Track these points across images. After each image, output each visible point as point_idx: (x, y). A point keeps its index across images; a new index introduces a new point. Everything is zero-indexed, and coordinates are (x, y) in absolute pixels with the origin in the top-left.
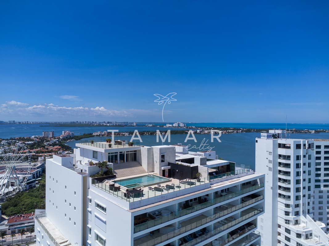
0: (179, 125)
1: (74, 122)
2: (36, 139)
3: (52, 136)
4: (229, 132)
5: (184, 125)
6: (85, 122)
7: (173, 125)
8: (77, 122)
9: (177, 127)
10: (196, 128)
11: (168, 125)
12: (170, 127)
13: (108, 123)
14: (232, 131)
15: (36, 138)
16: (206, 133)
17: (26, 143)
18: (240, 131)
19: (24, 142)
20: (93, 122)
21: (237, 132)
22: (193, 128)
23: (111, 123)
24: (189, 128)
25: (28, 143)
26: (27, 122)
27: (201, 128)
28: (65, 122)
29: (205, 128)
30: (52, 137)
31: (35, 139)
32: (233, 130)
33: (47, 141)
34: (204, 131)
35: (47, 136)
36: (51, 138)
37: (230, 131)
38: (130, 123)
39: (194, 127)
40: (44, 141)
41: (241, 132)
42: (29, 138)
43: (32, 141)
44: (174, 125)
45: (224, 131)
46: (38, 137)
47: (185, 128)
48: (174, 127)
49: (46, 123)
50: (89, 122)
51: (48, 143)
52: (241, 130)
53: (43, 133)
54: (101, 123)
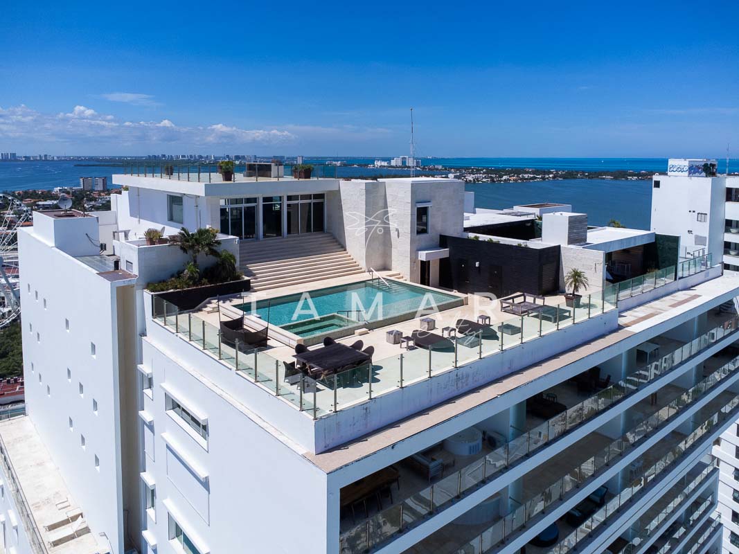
0: (404, 162)
1: (155, 156)
2: (64, 194)
3: (102, 189)
4: (523, 179)
5: (417, 163)
6: (183, 156)
7: (390, 163)
8: (164, 156)
9: (400, 167)
10: (446, 169)
11: (378, 164)
12: (384, 166)
13: (237, 158)
14: (532, 176)
15: (63, 192)
16: (470, 181)
17: (40, 203)
18: (551, 176)
19: (35, 202)
20: (201, 157)
21: (543, 178)
22: (437, 169)
23: (243, 157)
24: (429, 169)
25: (43, 205)
26: (46, 156)
27: (457, 169)
28: (136, 157)
29: (467, 168)
30: (103, 191)
31: (62, 194)
32: (533, 173)
33: (91, 200)
34: (464, 177)
35: (90, 188)
36: (100, 192)
37: (526, 176)
38: (288, 158)
39: (440, 167)
40: (83, 198)
41: (553, 178)
42: (49, 192)
43: (55, 200)
44: (393, 163)
45: (513, 176)
46: (68, 190)
47: (418, 169)
48: (392, 167)
49: (91, 159)
50: (191, 156)
51: (93, 203)
52: (552, 173)
53: (81, 180)
54: (219, 158)
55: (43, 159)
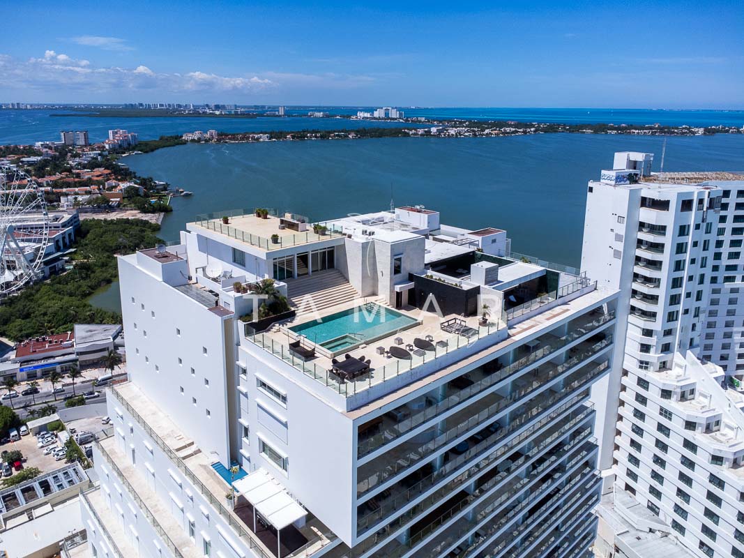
0: (387, 114)
1: (132, 105)
2: (47, 150)
3: (84, 143)
4: (506, 133)
5: (400, 114)
6: (161, 105)
7: (373, 114)
8: (141, 105)
9: (382, 119)
10: (429, 121)
11: (361, 115)
12: (367, 118)
13: (217, 107)
14: (514, 129)
15: (46, 147)
16: (453, 135)
17: (24, 159)
18: (532, 129)
19: (19, 158)
20: (179, 106)
21: (525, 132)
22: (420, 122)
23: (223, 107)
24: (412, 121)
25: (28, 161)
26: (18, 104)
27: (440, 121)
28: (111, 105)
29: (449, 121)
30: (86, 146)
31: (45, 150)
32: (516, 126)
33: (75, 156)
34: (447, 130)
35: (71, 142)
36: (82, 146)
37: (508, 130)
38: (269, 108)
39: (423, 119)
40: (66, 154)
41: (534, 131)
42: (30, 146)
43: (39, 156)
44: (376, 114)
45: (495, 130)
46: (50, 145)
47: (401, 121)
48: (375, 118)
49: (65, 107)
50: (169, 105)
51: (77, 160)
52: (533, 126)
53: (62, 134)
54: (198, 107)
55: (16, 107)
